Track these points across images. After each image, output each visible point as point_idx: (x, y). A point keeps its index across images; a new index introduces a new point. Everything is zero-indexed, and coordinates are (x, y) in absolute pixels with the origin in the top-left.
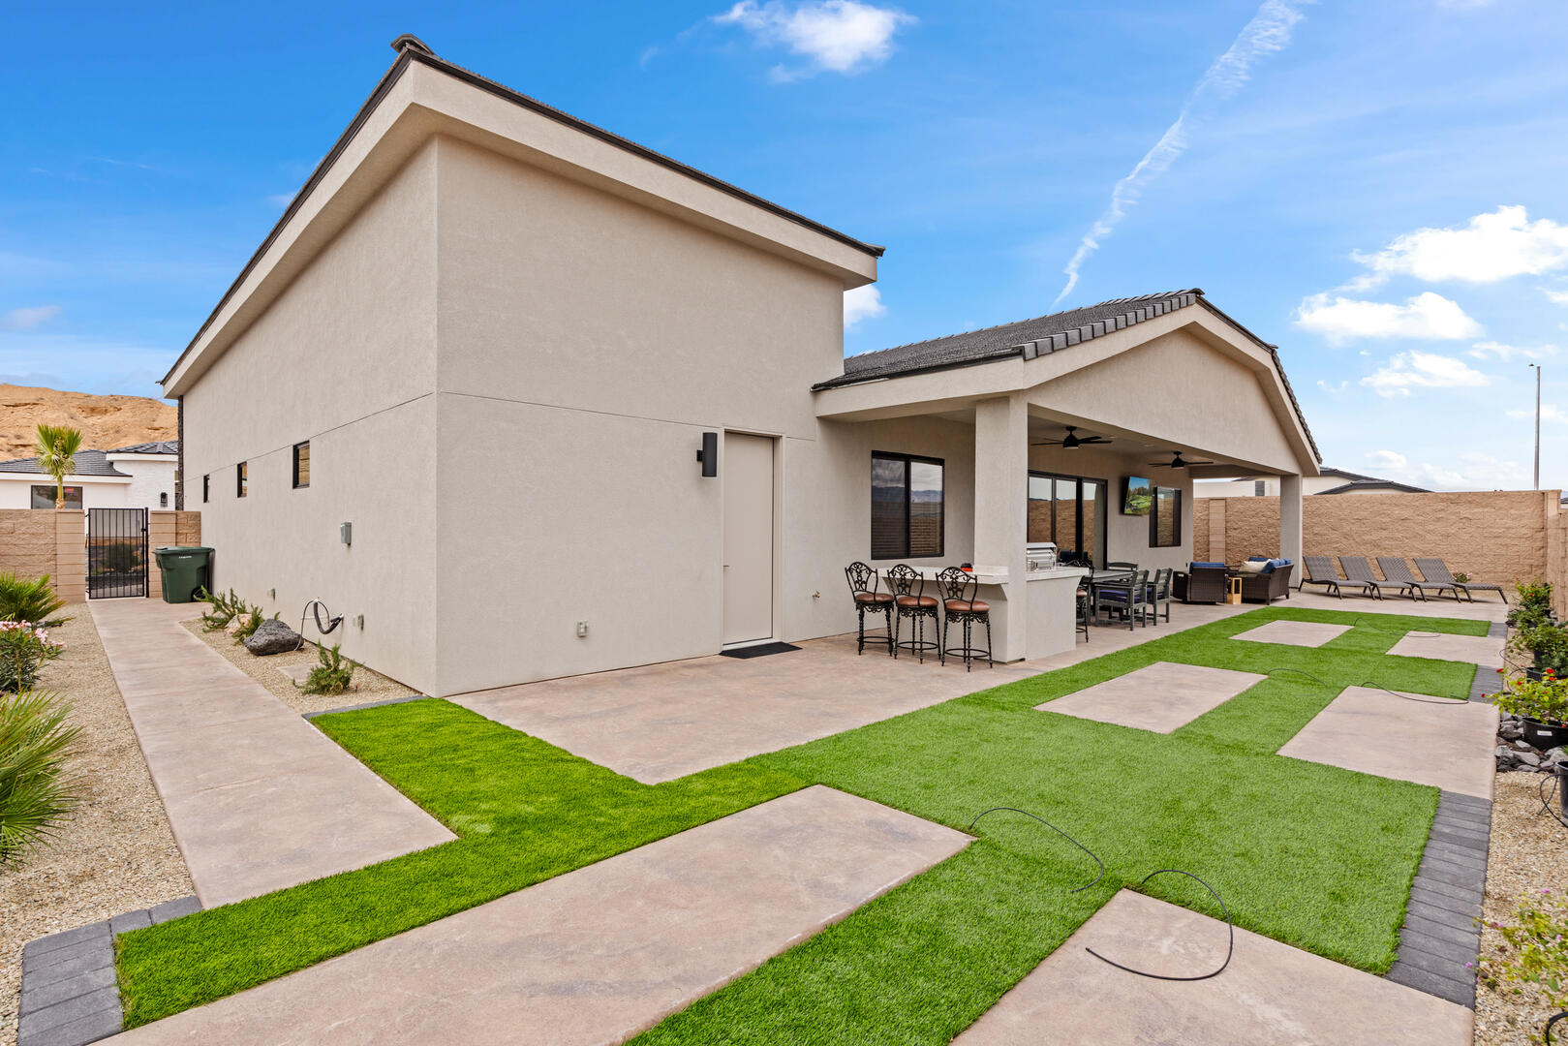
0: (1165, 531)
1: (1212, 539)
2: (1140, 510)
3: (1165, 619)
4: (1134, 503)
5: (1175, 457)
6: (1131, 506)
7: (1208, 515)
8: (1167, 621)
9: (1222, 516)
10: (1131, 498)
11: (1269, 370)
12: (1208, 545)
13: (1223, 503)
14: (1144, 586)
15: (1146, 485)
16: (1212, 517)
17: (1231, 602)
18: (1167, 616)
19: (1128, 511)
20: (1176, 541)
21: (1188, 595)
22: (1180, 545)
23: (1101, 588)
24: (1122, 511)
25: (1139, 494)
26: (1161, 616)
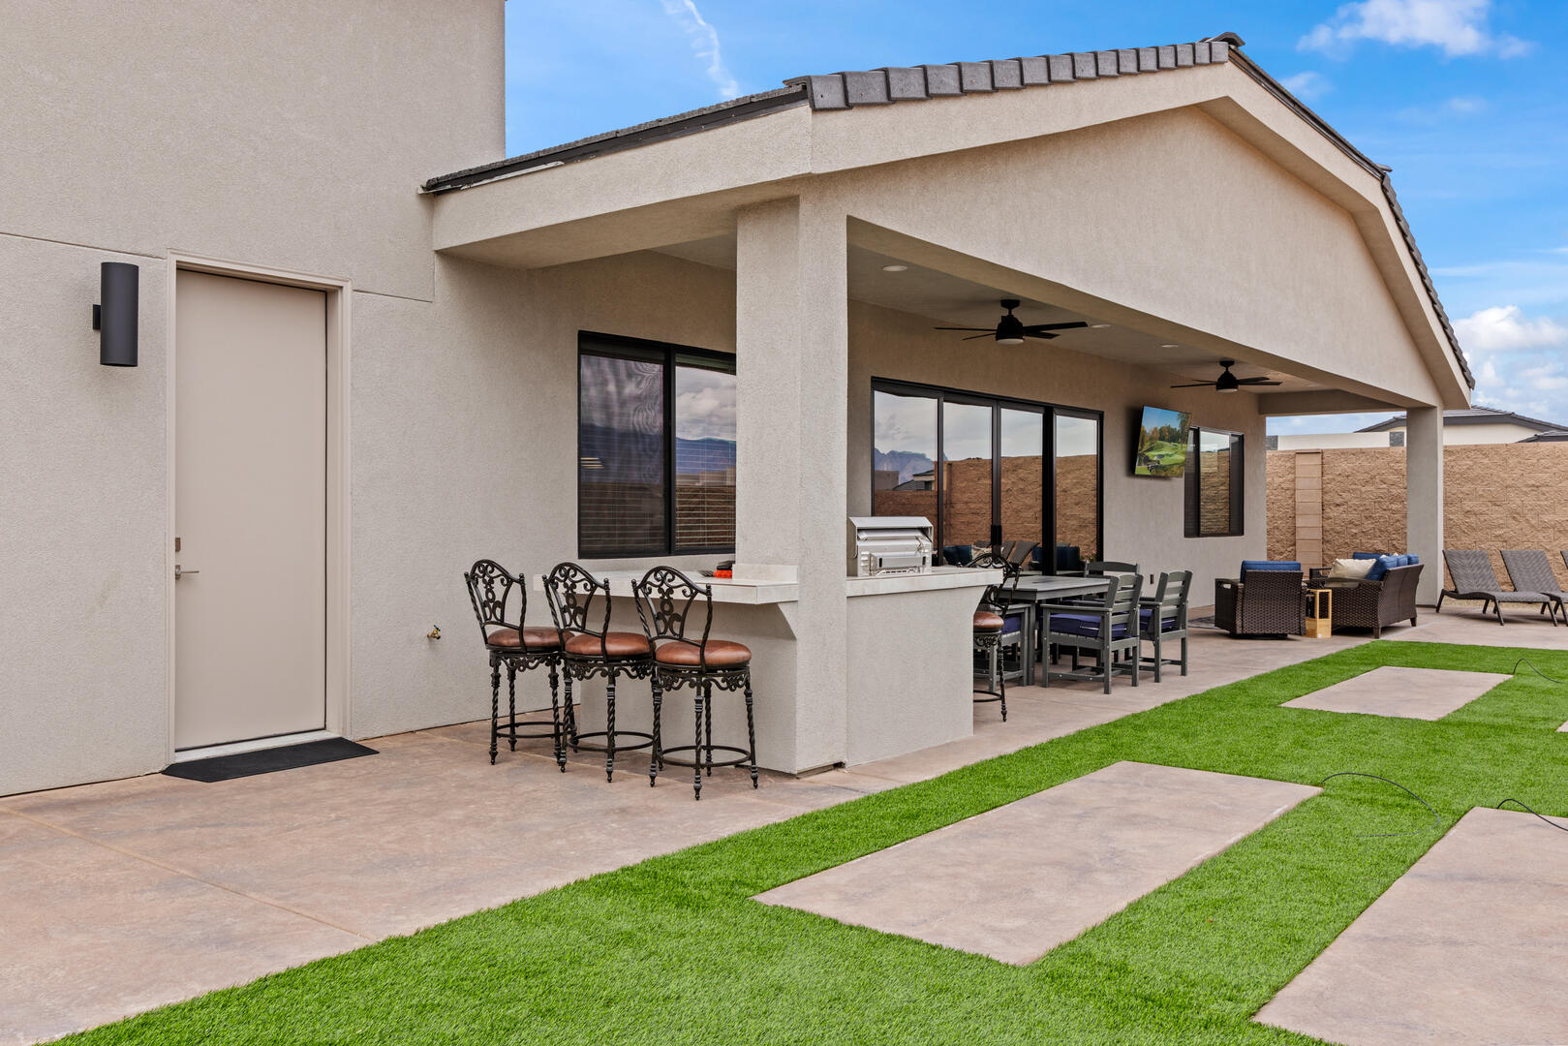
0: (1213, 511)
1: (1299, 522)
2: (1164, 468)
3: (1178, 668)
4: (1153, 455)
5: (1223, 370)
6: (1147, 460)
7: (1294, 481)
8: (1183, 673)
9: (1317, 484)
10: (1147, 445)
11: (1377, 211)
12: (1294, 534)
13: (1317, 459)
14: (1133, 606)
15: (1173, 422)
16: (1299, 484)
17: (1313, 634)
18: (1182, 663)
19: (1141, 469)
20: (1236, 526)
21: (1239, 623)
22: (1242, 534)
23: (1054, 611)
24: (1131, 470)
25: (1162, 438)
26: (1173, 662)
